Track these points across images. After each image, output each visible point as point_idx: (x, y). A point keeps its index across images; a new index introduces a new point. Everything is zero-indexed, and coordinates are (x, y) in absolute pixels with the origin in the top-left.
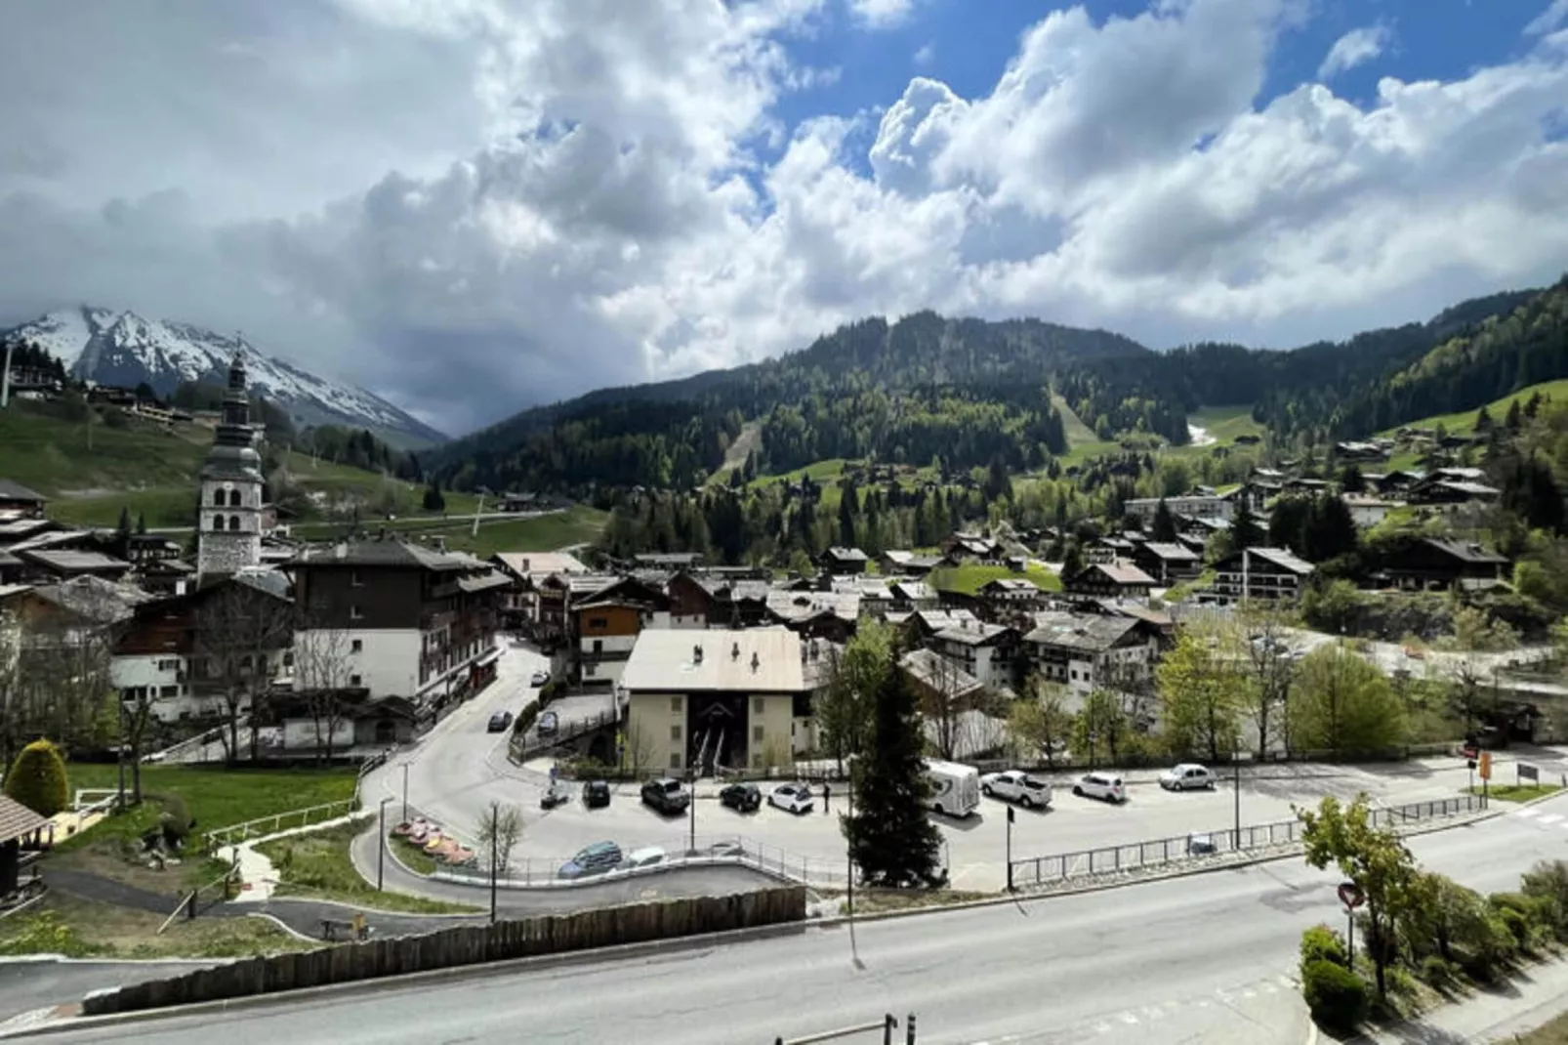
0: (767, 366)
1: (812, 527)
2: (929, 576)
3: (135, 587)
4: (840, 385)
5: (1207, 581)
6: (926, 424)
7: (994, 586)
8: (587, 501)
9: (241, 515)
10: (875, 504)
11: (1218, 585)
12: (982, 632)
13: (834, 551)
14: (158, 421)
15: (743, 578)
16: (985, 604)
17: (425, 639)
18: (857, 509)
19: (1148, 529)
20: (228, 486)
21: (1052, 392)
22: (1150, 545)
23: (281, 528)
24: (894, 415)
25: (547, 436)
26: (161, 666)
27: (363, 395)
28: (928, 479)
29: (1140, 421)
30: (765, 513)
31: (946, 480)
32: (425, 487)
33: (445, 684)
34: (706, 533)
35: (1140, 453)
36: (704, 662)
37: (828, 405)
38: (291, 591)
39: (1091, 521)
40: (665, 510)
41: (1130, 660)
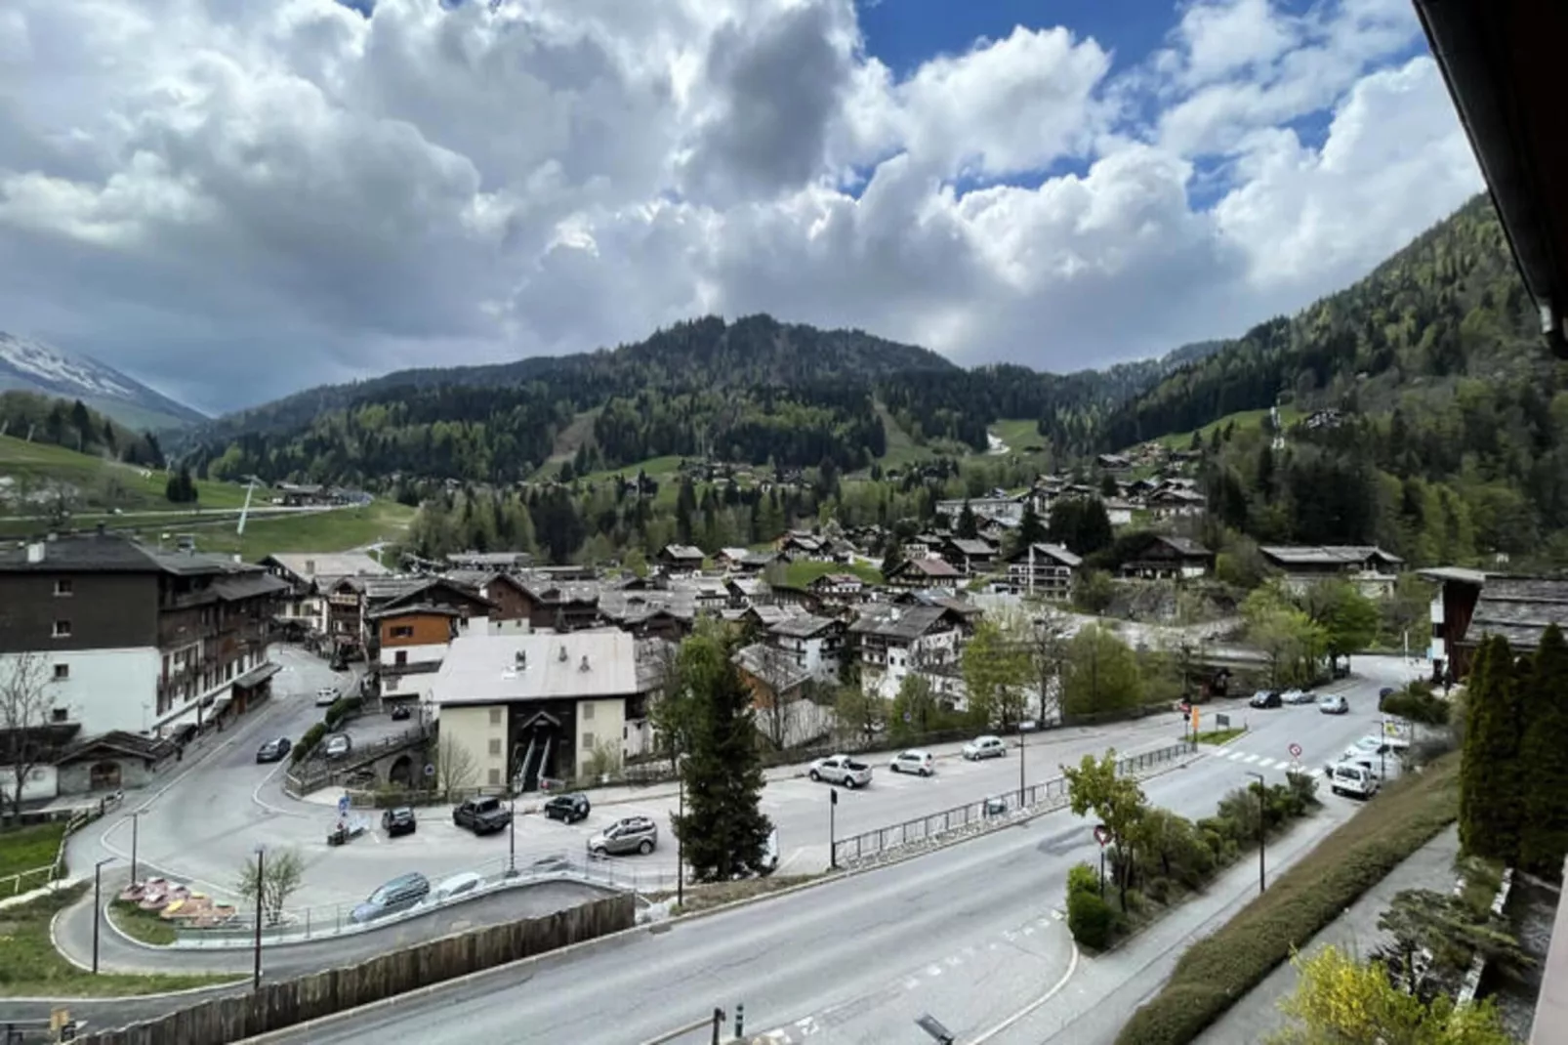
0: (601, 356)
1: (647, 524)
2: (763, 572)
4: (677, 381)
5: (1002, 573)
6: (762, 425)
7: (822, 580)
8: (389, 494)
10: (711, 499)
11: (1011, 577)
12: (812, 623)
13: (670, 549)
15: (572, 578)
16: (814, 597)
17: (166, 660)
18: (694, 506)
19: (955, 527)
21: (875, 399)
22: (956, 542)
24: (732, 414)
25: (339, 420)
27: (73, 356)
28: (763, 477)
29: (948, 431)
30: (597, 509)
31: (780, 479)
33: (195, 711)
34: (530, 529)
35: (948, 459)
36: (528, 669)
37: (665, 401)
39: (907, 520)
40: (484, 505)
41: (940, 645)
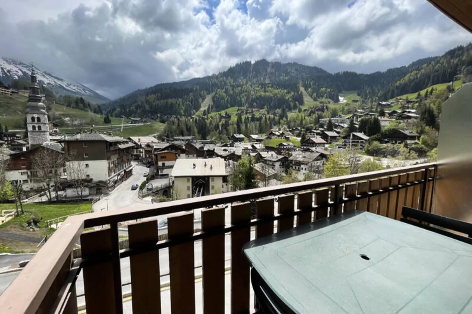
0: (214, 76)
1: (228, 128)
2: (263, 142)
3: (8, 149)
4: (237, 83)
5: (341, 142)
6: (263, 96)
7: (281, 145)
8: (157, 120)
9: (42, 126)
10: (247, 121)
11: (344, 143)
12: (277, 157)
13: (235, 135)
14: (6, 93)
15: (208, 144)
16: (278, 150)
17: (109, 163)
18: (242, 122)
19: (325, 127)
20: (36, 116)
21: (300, 86)
22: (326, 132)
23: (55, 129)
24: (253, 93)
25: (143, 99)
26: (22, 174)
27: (79, 85)
28: (263, 113)
29: (325, 96)
30: (214, 124)
31: (268, 113)
32: (104, 116)
33: (116, 177)
34: (196, 130)
35: (325, 105)
36: (196, 168)
37: (233, 90)
38: (63, 149)
39: (309, 125)
40: (183, 123)
41: (318, 164)
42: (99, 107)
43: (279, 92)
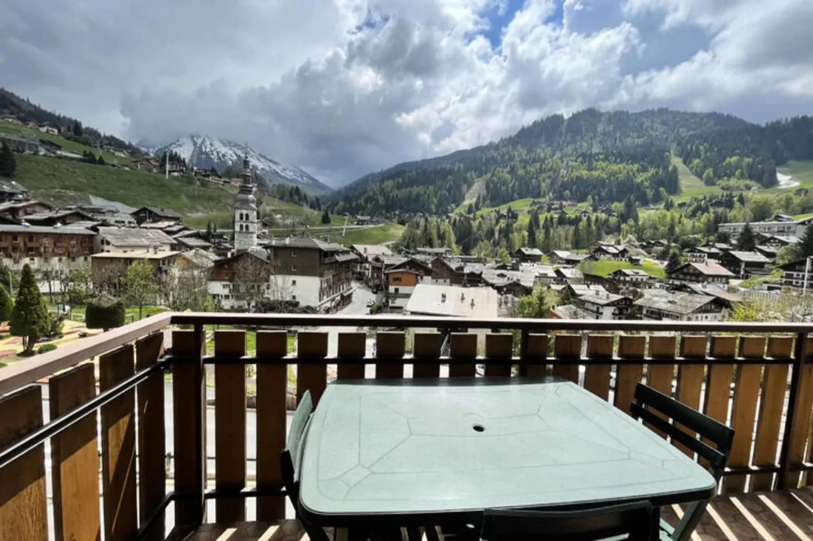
0: (491, 146)
1: (511, 236)
2: (579, 265)
3: (213, 254)
4: (533, 155)
5: (776, 276)
6: (585, 178)
7: (619, 273)
8: (394, 220)
9: (250, 225)
10: (549, 223)
11: (784, 280)
12: (608, 298)
13: (523, 250)
14: (218, 183)
15: (470, 262)
16: (613, 283)
17: (321, 282)
18: (538, 226)
19: (734, 242)
20: (244, 212)
21: (673, 155)
22: (733, 252)
23: (264, 230)
24: (565, 172)
25: (376, 188)
26: (224, 286)
27: (295, 169)
28: (584, 210)
29: (737, 173)
30: (485, 227)
31: (595, 210)
32: (322, 213)
33: (330, 302)
34: (453, 238)
35: (734, 194)
36: (447, 301)
37: (525, 167)
38: (269, 258)
39: (691, 236)
40: (432, 225)
42: (317, 199)
43: (622, 169)
